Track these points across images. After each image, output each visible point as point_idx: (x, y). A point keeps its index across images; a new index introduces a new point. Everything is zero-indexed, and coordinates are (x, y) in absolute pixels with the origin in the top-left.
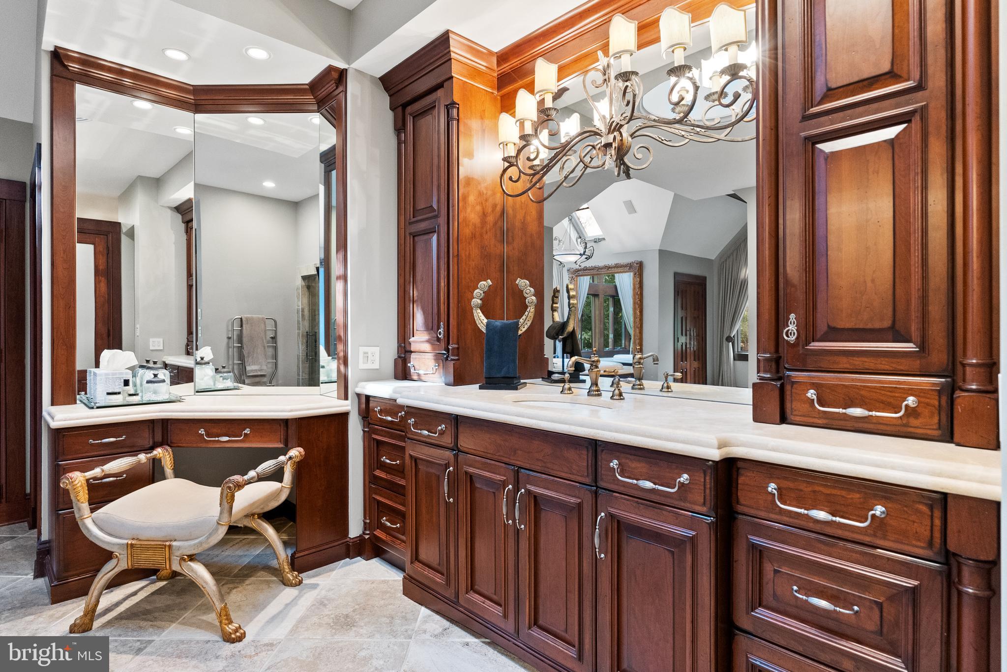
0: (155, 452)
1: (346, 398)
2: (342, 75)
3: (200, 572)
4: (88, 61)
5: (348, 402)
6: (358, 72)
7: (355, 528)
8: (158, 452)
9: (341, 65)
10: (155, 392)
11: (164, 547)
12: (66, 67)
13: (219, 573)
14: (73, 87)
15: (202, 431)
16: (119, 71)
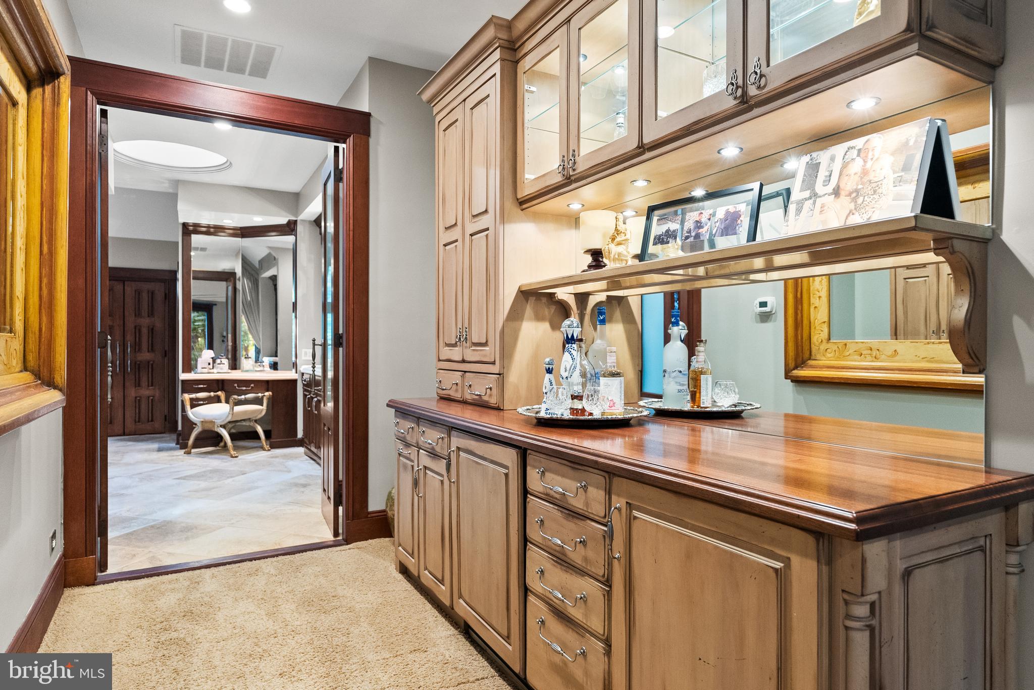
0: (218, 393)
1: (296, 373)
2: (296, 222)
3: (225, 433)
4: (196, 225)
5: (297, 375)
6: (303, 221)
7: (300, 434)
8: (219, 393)
9: (295, 219)
10: (221, 369)
11: (212, 422)
12: (188, 229)
13: (234, 437)
14: (190, 236)
15: (236, 385)
16: (209, 227)
